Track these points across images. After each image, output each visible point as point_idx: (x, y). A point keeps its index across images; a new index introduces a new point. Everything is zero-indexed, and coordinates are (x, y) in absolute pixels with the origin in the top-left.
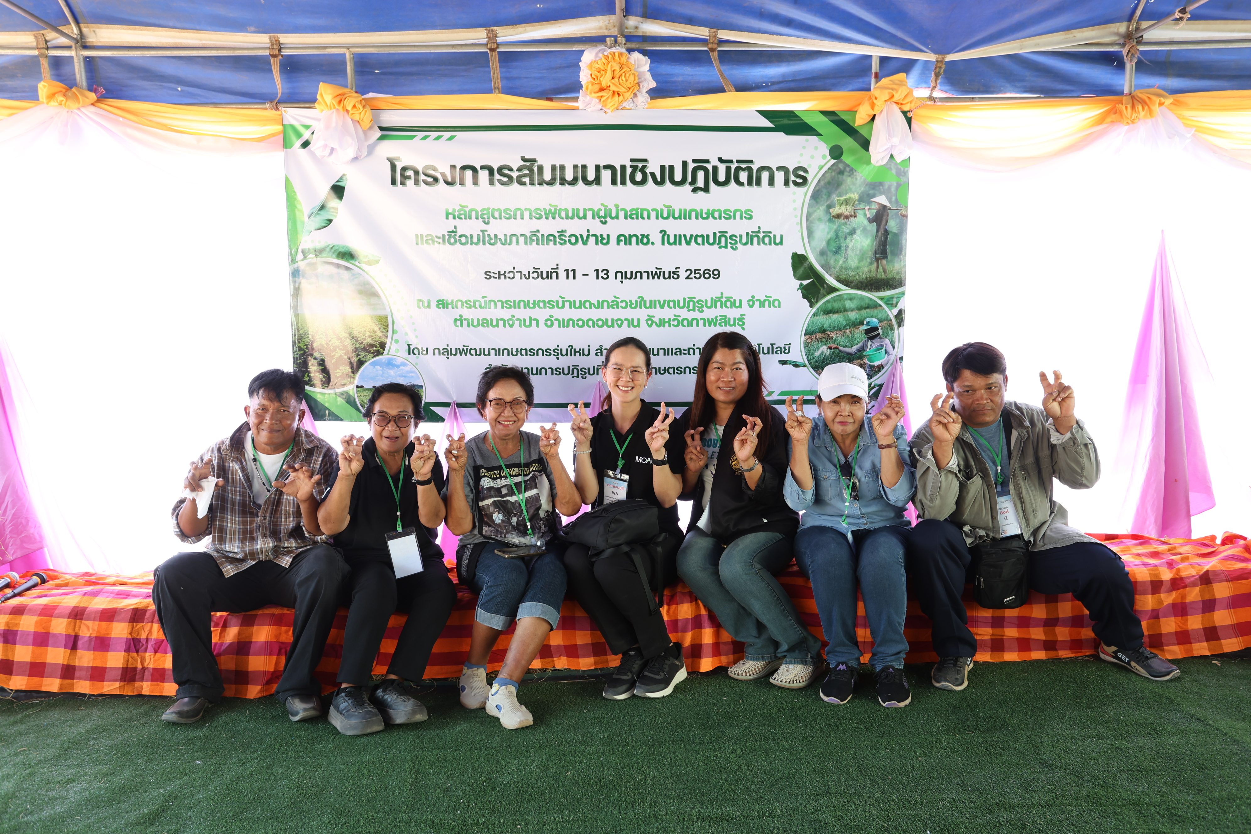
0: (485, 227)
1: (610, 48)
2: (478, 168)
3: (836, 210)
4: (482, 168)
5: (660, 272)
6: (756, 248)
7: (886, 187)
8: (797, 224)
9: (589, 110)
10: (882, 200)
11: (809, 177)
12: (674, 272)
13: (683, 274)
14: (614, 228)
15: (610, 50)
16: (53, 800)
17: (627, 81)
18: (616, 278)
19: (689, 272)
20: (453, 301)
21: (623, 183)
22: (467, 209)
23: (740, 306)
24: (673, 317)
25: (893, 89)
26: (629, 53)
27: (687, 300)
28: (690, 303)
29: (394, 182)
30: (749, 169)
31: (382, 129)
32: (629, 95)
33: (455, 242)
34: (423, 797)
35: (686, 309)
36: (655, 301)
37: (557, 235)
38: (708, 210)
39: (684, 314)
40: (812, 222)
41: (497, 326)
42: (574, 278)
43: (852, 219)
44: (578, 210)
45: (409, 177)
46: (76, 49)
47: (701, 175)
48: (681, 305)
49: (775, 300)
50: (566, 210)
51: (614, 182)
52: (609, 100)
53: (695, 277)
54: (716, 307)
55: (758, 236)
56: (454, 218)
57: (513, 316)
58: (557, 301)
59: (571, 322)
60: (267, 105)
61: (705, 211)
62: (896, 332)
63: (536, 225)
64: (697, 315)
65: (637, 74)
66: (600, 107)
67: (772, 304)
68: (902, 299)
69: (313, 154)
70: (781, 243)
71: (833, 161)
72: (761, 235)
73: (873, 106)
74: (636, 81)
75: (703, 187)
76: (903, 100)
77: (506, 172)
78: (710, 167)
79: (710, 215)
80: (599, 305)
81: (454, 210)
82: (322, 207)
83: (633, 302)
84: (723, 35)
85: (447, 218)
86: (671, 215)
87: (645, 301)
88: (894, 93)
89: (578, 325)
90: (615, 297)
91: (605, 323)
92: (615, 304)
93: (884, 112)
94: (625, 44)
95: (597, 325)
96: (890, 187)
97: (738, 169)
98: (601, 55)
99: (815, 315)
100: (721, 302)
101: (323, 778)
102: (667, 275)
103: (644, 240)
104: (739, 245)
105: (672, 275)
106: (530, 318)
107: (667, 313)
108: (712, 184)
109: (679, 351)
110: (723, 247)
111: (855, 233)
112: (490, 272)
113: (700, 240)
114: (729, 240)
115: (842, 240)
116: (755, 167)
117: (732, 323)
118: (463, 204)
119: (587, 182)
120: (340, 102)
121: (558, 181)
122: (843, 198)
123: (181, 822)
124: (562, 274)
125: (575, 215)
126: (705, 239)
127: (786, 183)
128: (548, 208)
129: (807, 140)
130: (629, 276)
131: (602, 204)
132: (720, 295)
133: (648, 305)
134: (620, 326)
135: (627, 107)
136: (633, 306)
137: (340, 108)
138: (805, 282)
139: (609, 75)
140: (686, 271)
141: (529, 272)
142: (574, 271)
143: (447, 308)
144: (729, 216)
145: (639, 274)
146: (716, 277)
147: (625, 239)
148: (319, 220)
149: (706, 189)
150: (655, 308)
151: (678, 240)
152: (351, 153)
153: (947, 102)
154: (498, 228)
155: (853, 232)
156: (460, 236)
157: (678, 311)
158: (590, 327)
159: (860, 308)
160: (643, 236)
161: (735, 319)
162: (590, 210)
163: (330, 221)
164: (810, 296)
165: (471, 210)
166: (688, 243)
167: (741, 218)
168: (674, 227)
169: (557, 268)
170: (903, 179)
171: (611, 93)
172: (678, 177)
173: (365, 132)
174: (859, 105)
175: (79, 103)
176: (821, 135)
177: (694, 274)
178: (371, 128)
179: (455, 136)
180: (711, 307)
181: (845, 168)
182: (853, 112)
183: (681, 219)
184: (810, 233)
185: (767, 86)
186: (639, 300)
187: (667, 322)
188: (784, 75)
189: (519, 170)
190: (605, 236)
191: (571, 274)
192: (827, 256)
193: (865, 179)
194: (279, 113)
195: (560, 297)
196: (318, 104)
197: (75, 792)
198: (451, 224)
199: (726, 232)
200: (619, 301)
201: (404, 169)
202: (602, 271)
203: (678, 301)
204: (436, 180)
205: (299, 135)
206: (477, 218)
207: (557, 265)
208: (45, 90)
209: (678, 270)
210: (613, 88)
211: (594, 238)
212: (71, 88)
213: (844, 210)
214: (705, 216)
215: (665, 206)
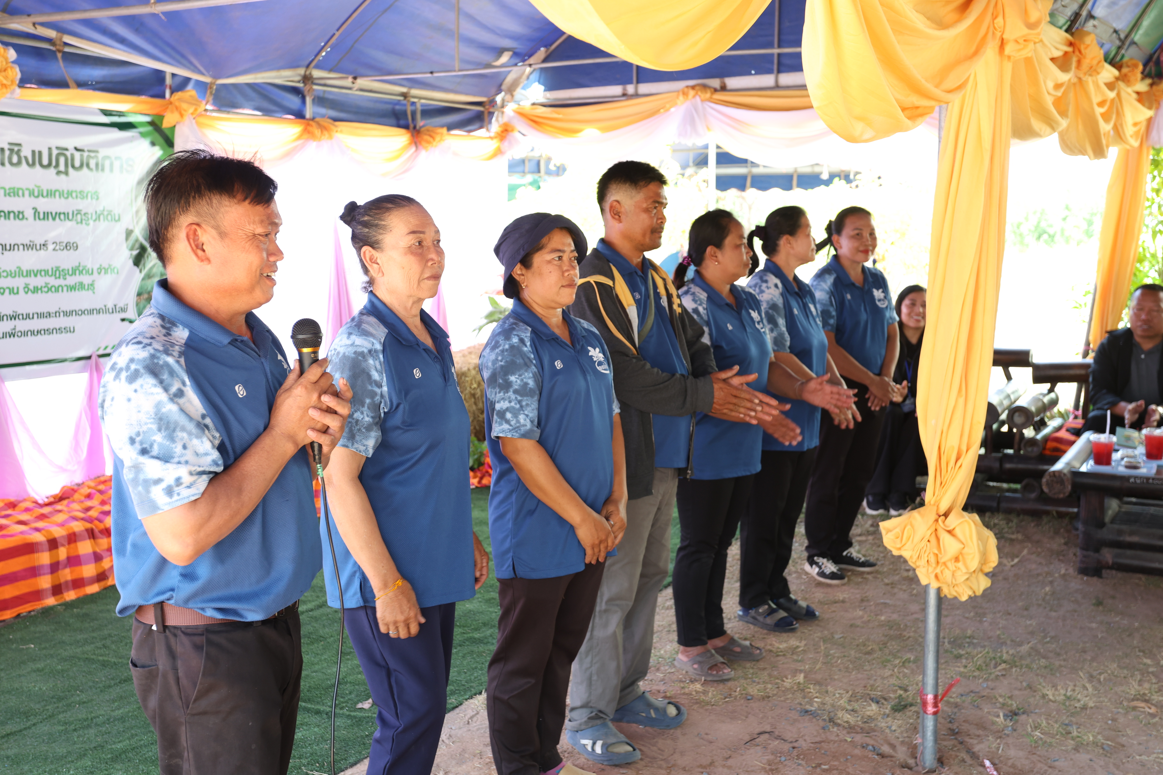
6: (102, 225)
19: (54, 244)
28: (58, 272)
30: (96, 158)
35: (54, 277)
39: (52, 281)
47: (62, 160)
64: (62, 282)
67: (113, 271)
70: (119, 220)
75: (64, 170)
78: (68, 154)
84: (67, 39)
86: (41, 194)
97: (89, 157)
99: (143, 279)
100: (79, 270)
104: (90, 221)
105: (42, 247)
107: (39, 281)
108: (70, 170)
109: (49, 315)
110: (79, 223)
117: (88, 288)
129: (133, 137)
130: (8, 248)
133: (25, 274)
134: (3, 294)
138: (134, 253)
144: (82, 196)
147: (4, 215)
149: (66, 173)
151: (46, 216)
153: (213, 113)
157: (48, 279)
160: (19, 212)
164: (138, 264)
166: (54, 219)
172: (45, 162)
174: (165, 111)
176: (143, 133)
180: (71, 275)
182: (162, 118)
188: (104, 77)
203: (47, 270)
215: (36, 186)
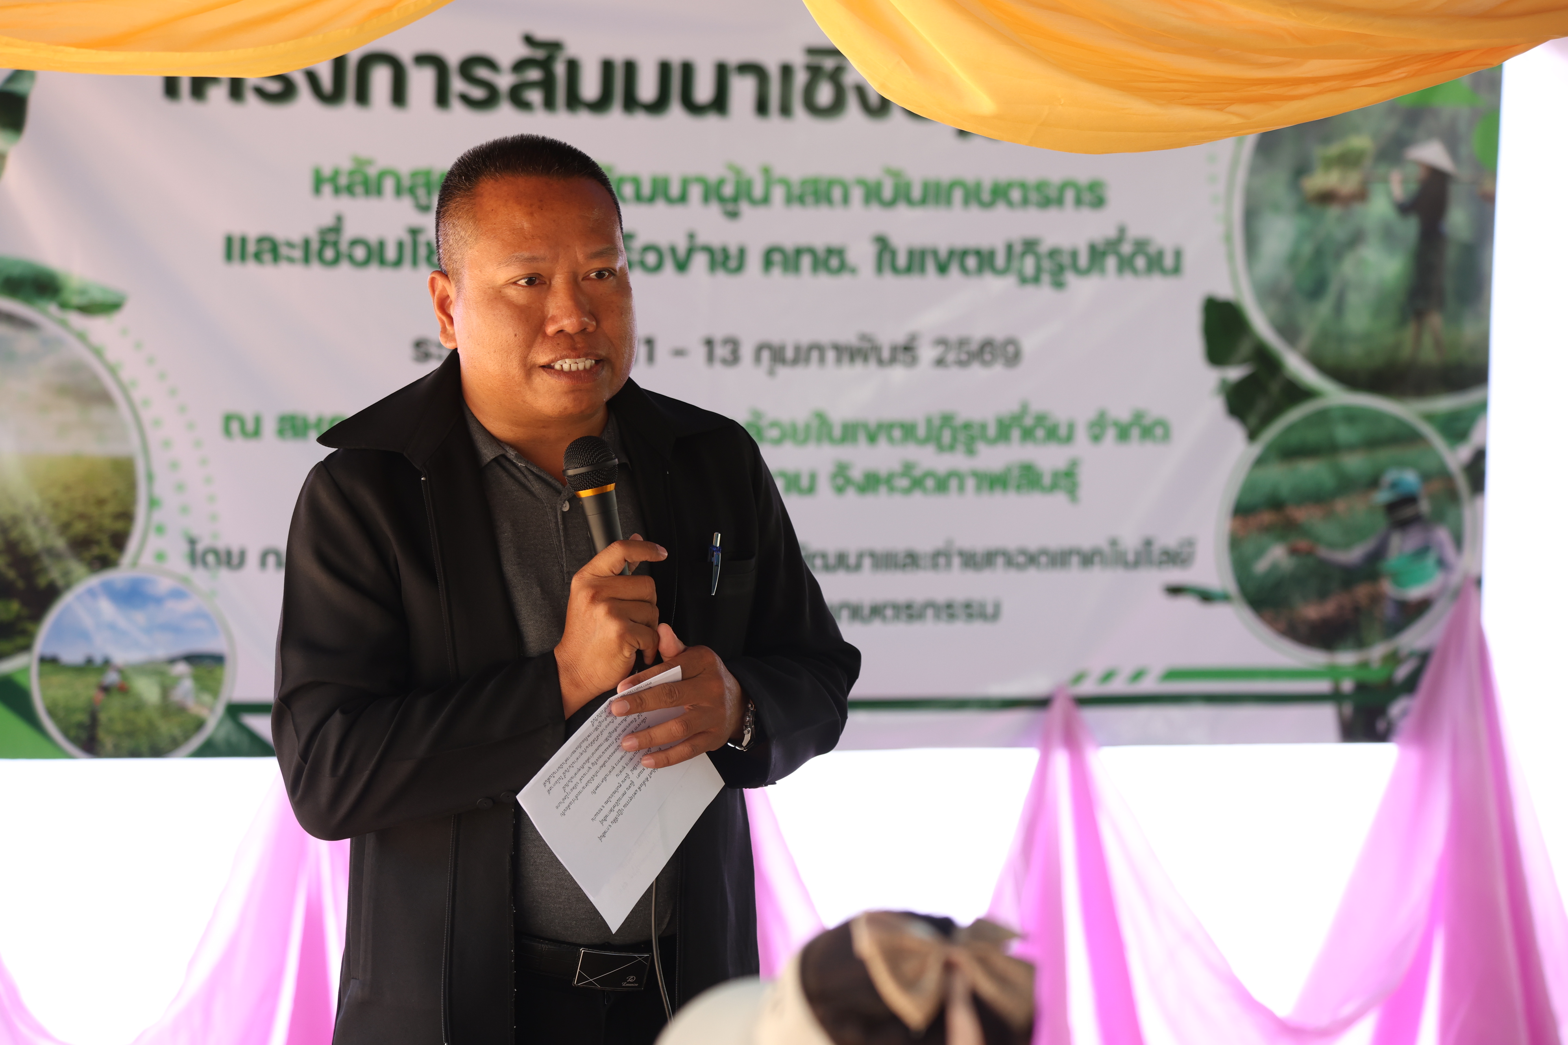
0: (418, 220)
2: (408, 61)
3: (1316, 183)
4: (420, 61)
5: (869, 345)
6: (1112, 285)
8: (1220, 219)
10: (1434, 154)
12: (904, 347)
13: (928, 353)
14: (757, 230)
19: (942, 347)
21: (786, 110)
22: (372, 171)
23: (1070, 438)
24: (898, 468)
27: (936, 420)
28: (945, 431)
29: (171, 92)
33: (339, 258)
35: (932, 447)
36: (855, 424)
38: (996, 182)
39: (927, 458)
43: (1356, 204)
44: (667, 180)
48: (921, 434)
49: (1155, 423)
50: (639, 179)
51: (762, 107)
53: (957, 360)
54: (1008, 442)
55: (1118, 252)
56: (337, 192)
61: (987, 185)
62: (1467, 509)
67: (1147, 434)
68: (1481, 419)
70: (1177, 269)
72: (1126, 249)
77: (482, 72)
79: (999, 195)
81: (337, 172)
83: (801, 426)
85: (315, 191)
86: (902, 197)
87: (831, 425)
96: (1453, 119)
99: (1259, 462)
100: (1023, 427)
102: (886, 355)
103: (831, 260)
104: (1068, 275)
105: (899, 353)
109: (911, 560)
110: (1029, 280)
111: (1363, 242)
112: (428, 342)
113: (971, 262)
114: (1045, 263)
115: (1328, 262)
117: (1048, 484)
119: (691, 106)
121: (619, 101)
125: (659, 193)
126: (985, 259)
130: (789, 355)
131: (730, 166)
132: (1019, 410)
133: (836, 434)
136: (801, 436)
138: (1234, 374)
140: (935, 345)
142: (650, 341)
144: (1047, 197)
145: (815, 352)
146: (1010, 360)
147: (782, 259)
150: (855, 442)
151: (919, 260)
155: (1357, 240)
156: (352, 243)
157: (913, 452)
159: (1372, 444)
160: (829, 250)
161: (1054, 473)
162: (697, 179)
164: (1247, 411)
165: (383, 173)
166: (943, 269)
167: (1077, 205)
168: (908, 228)
170: (1487, 99)
177: (954, 351)
180: (995, 442)
183: (926, 205)
184: (1250, 243)
186: (819, 422)
187: (883, 481)
189: (514, 68)
190: (733, 251)
192: (1290, 303)
198: (327, 208)
199: (1039, 242)
202: (723, 344)
203: (913, 424)
204: (291, 89)
206: (398, 195)
209: (914, 340)
211: (706, 255)
213: (1338, 181)
214: (986, 197)
215: (887, 172)
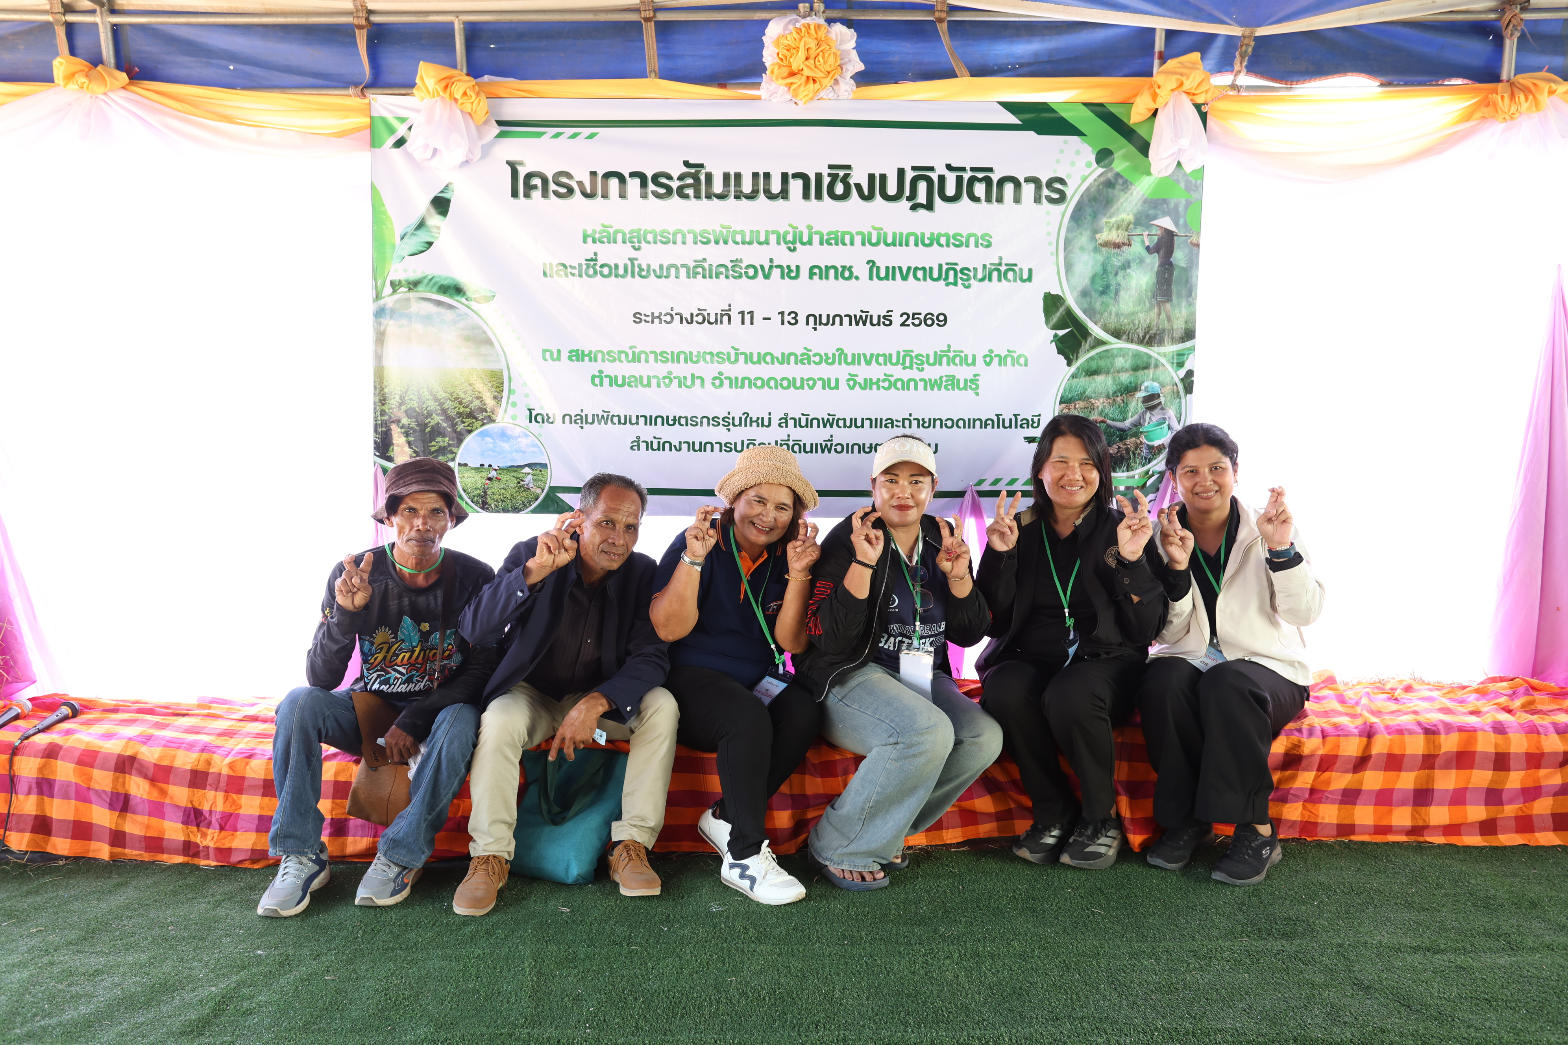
0: (634, 254)
1: (804, 17)
2: (627, 175)
3: (1104, 236)
4: (633, 175)
5: (867, 316)
6: (996, 287)
7: (1172, 205)
8: (1052, 254)
9: (774, 100)
10: (1166, 223)
11: (1069, 191)
12: (884, 317)
13: (897, 320)
14: (805, 257)
15: (803, 21)
16: (76, 997)
17: (825, 63)
18: (807, 324)
19: (905, 317)
20: (590, 352)
21: (819, 196)
22: (611, 231)
23: (974, 363)
24: (882, 377)
25: (1182, 75)
26: (829, 24)
27: (902, 354)
28: (907, 359)
29: (515, 194)
30: (988, 181)
31: (500, 123)
32: (828, 82)
33: (595, 272)
34: (547, 1007)
35: (900, 367)
36: (859, 355)
37: (730, 265)
38: (932, 234)
39: (898, 372)
40: (1070, 252)
41: (649, 385)
42: (752, 323)
43: (1125, 248)
44: (758, 232)
45: (535, 187)
46: (101, 14)
47: (922, 186)
48: (894, 360)
49: (1019, 357)
50: (742, 233)
51: (806, 196)
52: (802, 89)
53: (913, 324)
54: (941, 364)
55: (999, 270)
56: (594, 241)
57: (670, 373)
58: (729, 354)
59: (746, 382)
60: (351, 91)
61: (928, 235)
62: (1183, 401)
63: (700, 252)
64: (915, 374)
65: (838, 53)
66: (789, 97)
67: (1016, 361)
68: (1191, 356)
69: (409, 156)
70: (1030, 279)
71: (1101, 170)
72: (1003, 268)
73: (1154, 97)
74: (838, 63)
75: (925, 203)
76: (1196, 88)
77: (664, 180)
78: (934, 176)
79: (934, 241)
80: (785, 359)
81: (594, 232)
82: (421, 225)
83: (830, 355)
85: (585, 242)
86: (882, 240)
87: (846, 355)
88: (1184, 79)
89: (755, 385)
90: (805, 348)
91: (791, 383)
92: (805, 358)
93: (1170, 106)
94: (823, 12)
95: (781, 385)
96: (1176, 206)
97: (972, 180)
98: (791, 27)
100: (948, 357)
101: (419, 978)
102: (875, 321)
103: (845, 273)
104: (972, 282)
105: (882, 320)
106: (693, 375)
107: (875, 372)
108: (937, 200)
109: (891, 423)
110: (951, 283)
111: (1129, 267)
112: (640, 314)
113: (920, 274)
114: (960, 275)
115: (1111, 276)
116: (995, 178)
117: (962, 385)
118: (606, 223)
119: (771, 196)
120: (446, 87)
121: (732, 194)
122: (1113, 220)
123: (237, 1033)
124: (736, 318)
125: (754, 240)
126: (927, 273)
127: (1038, 200)
128: (718, 229)
129: (1066, 142)
130: (824, 321)
131: (790, 225)
132: (946, 349)
133: (849, 360)
134: (811, 388)
135: (825, 97)
136: (830, 361)
137: (447, 96)
138: (1061, 333)
139: (802, 54)
140: (901, 316)
141: (692, 314)
142: (751, 313)
143: (583, 361)
144: (959, 242)
145: (837, 319)
146: (941, 323)
147: (819, 272)
148: (414, 243)
149: (929, 206)
150: (859, 364)
151: (891, 273)
152: (460, 155)
153: (1256, 91)
154: (650, 256)
155: (1126, 266)
156: (602, 266)
157: (889, 369)
158: (771, 388)
159: (1136, 368)
160: (844, 267)
161: (966, 380)
162: (773, 232)
163: (430, 244)
164: (1067, 350)
165: (617, 232)
166: (905, 278)
167: (977, 246)
168: (885, 257)
169: (730, 310)
170: (1194, 196)
171: (804, 79)
172: (892, 190)
173: (478, 128)
174: (1136, 95)
175: (106, 85)
176: (1084, 135)
177: (911, 319)
178: (486, 122)
179: (596, 134)
180: (934, 364)
181: (1116, 180)
182: (1128, 104)
183: (895, 245)
184: (1069, 267)
185: (1014, 68)
186: (837, 354)
187: (874, 384)
188: (1036, 54)
189: (681, 178)
190: (793, 268)
191: (747, 318)
192: (1091, 297)
193: (1143, 195)
194: (366, 101)
195: (733, 348)
196: (418, 89)
197: (104, 988)
198: (590, 249)
199: (956, 264)
200: (811, 354)
201: (529, 176)
202: (789, 314)
203: (891, 355)
204: (571, 191)
205: (392, 131)
206: (624, 242)
207: (730, 306)
208: (62, 68)
209: (890, 313)
210: (807, 72)
211: (779, 270)
212: (96, 66)
213: (1113, 236)
214: (927, 242)
215: (875, 229)
